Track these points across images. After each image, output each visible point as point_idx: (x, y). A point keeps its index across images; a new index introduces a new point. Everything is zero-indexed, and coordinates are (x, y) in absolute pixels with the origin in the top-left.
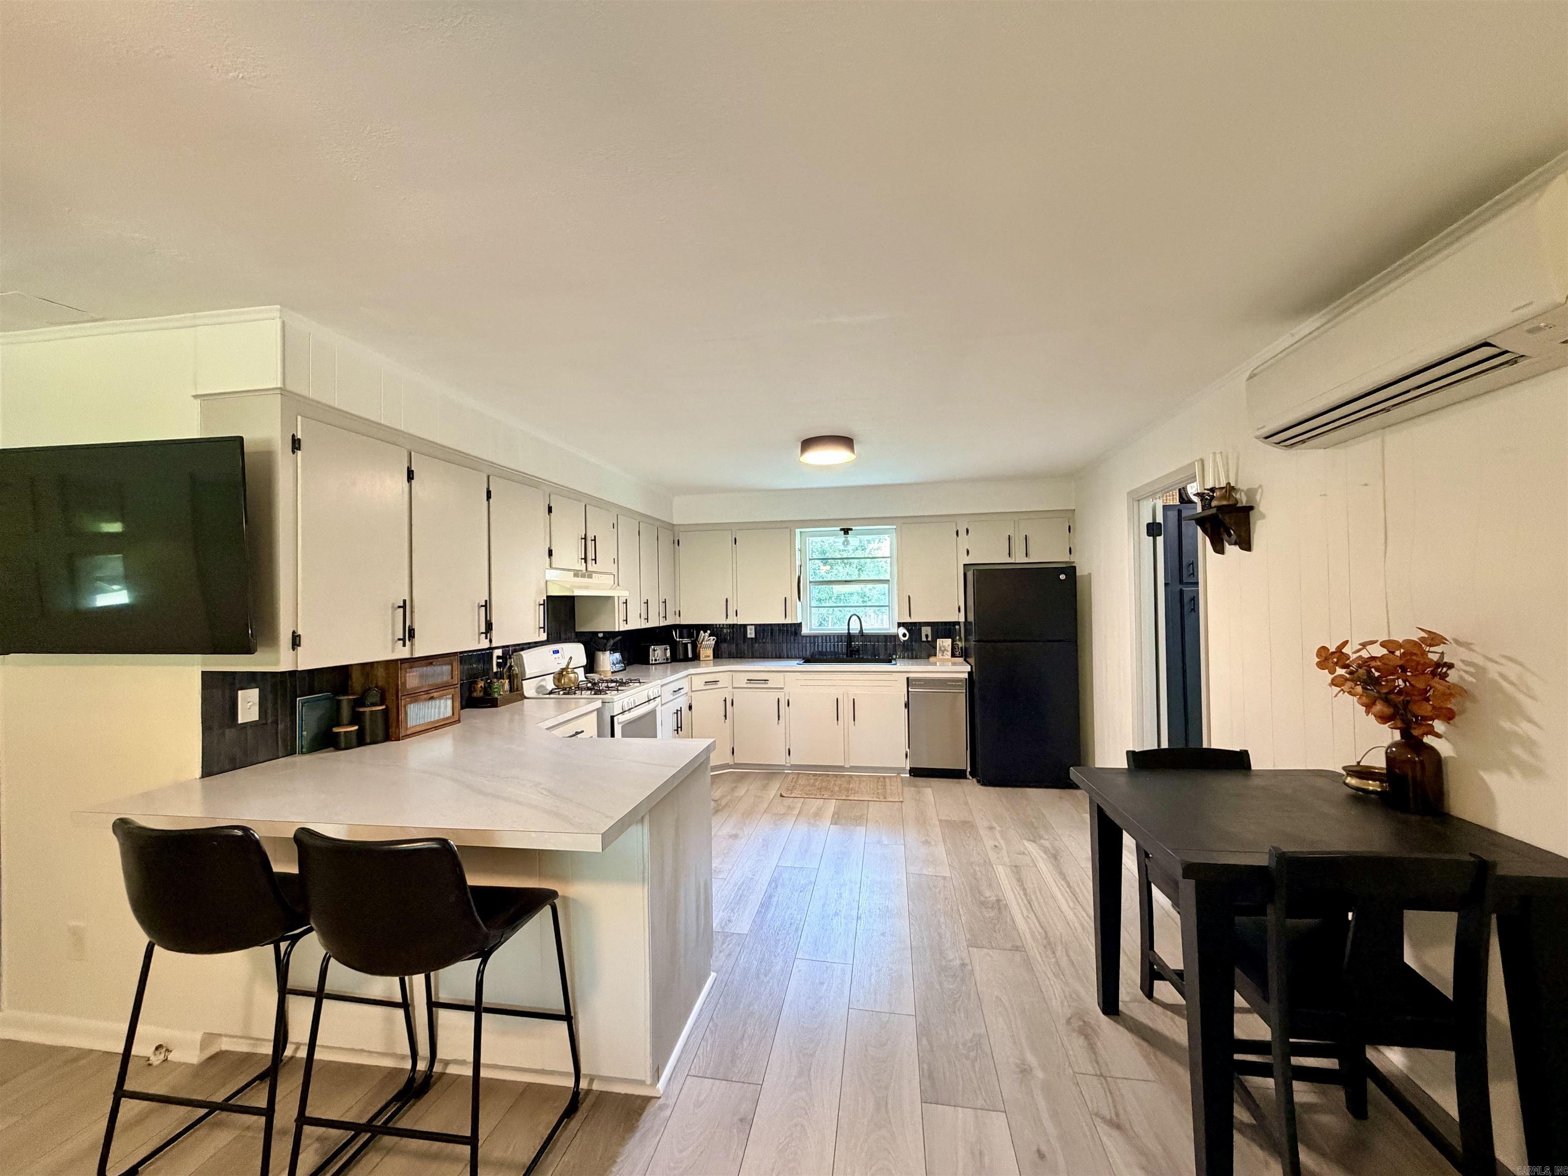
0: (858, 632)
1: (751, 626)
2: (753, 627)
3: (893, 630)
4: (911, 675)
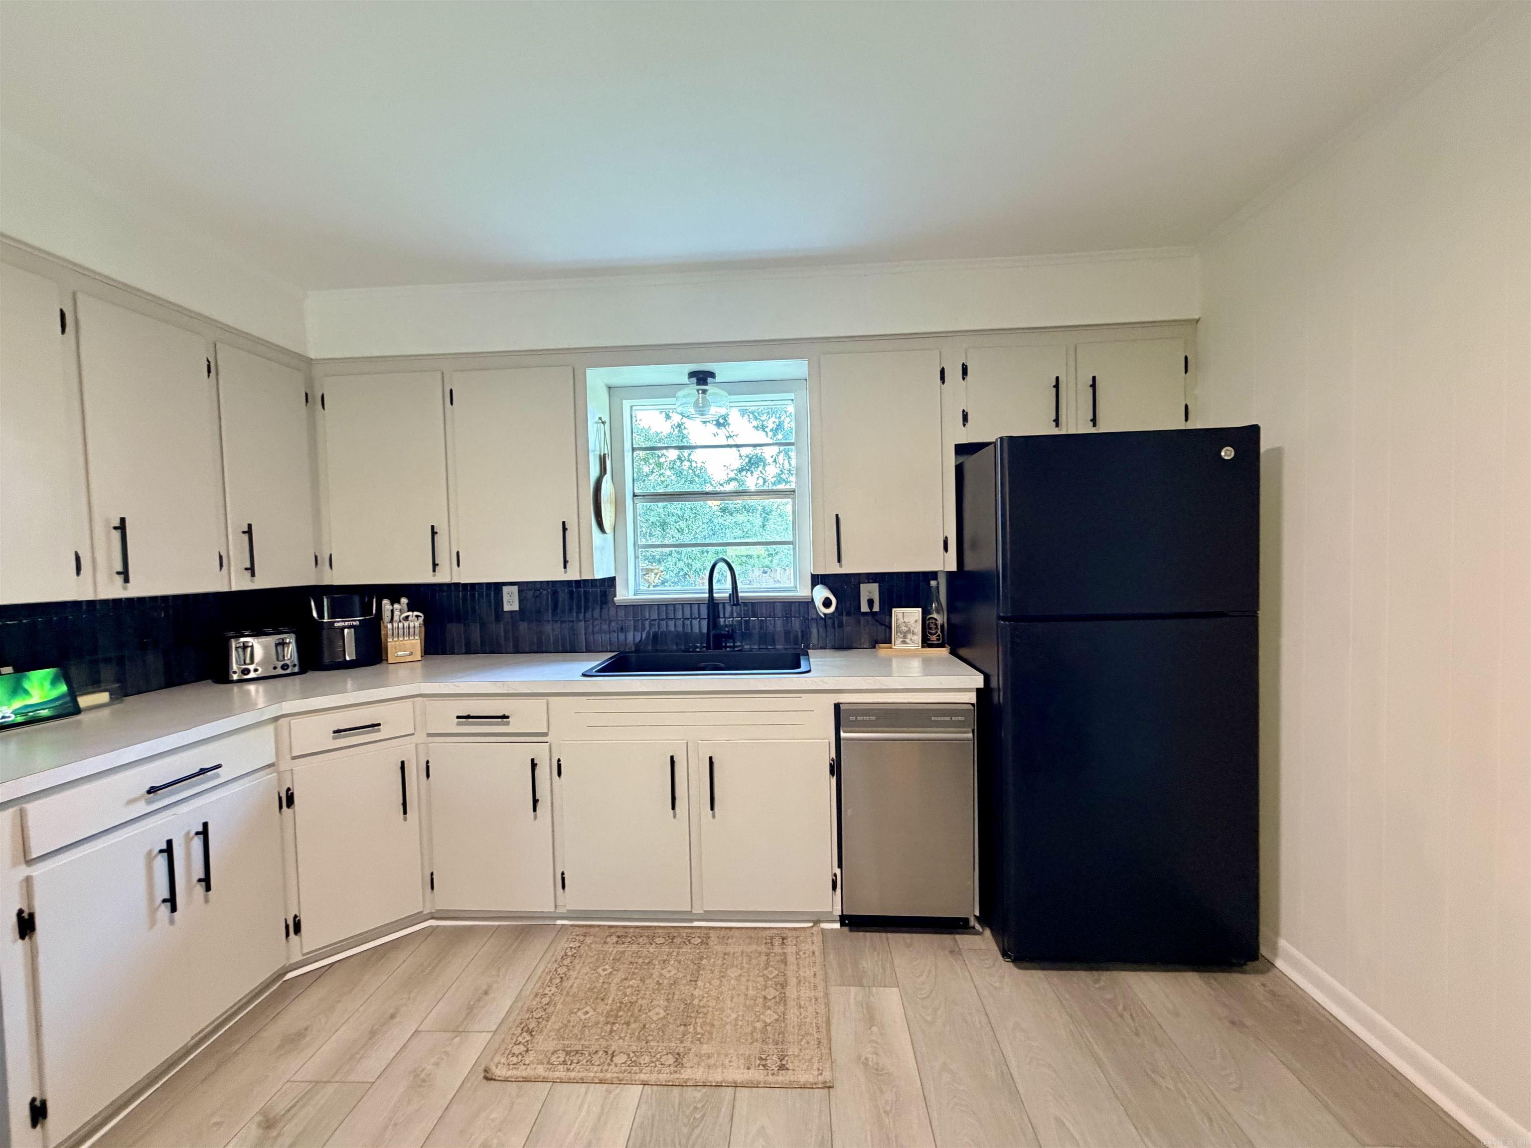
0: (727, 595)
1: (511, 587)
2: (516, 588)
3: (803, 591)
4: (843, 698)
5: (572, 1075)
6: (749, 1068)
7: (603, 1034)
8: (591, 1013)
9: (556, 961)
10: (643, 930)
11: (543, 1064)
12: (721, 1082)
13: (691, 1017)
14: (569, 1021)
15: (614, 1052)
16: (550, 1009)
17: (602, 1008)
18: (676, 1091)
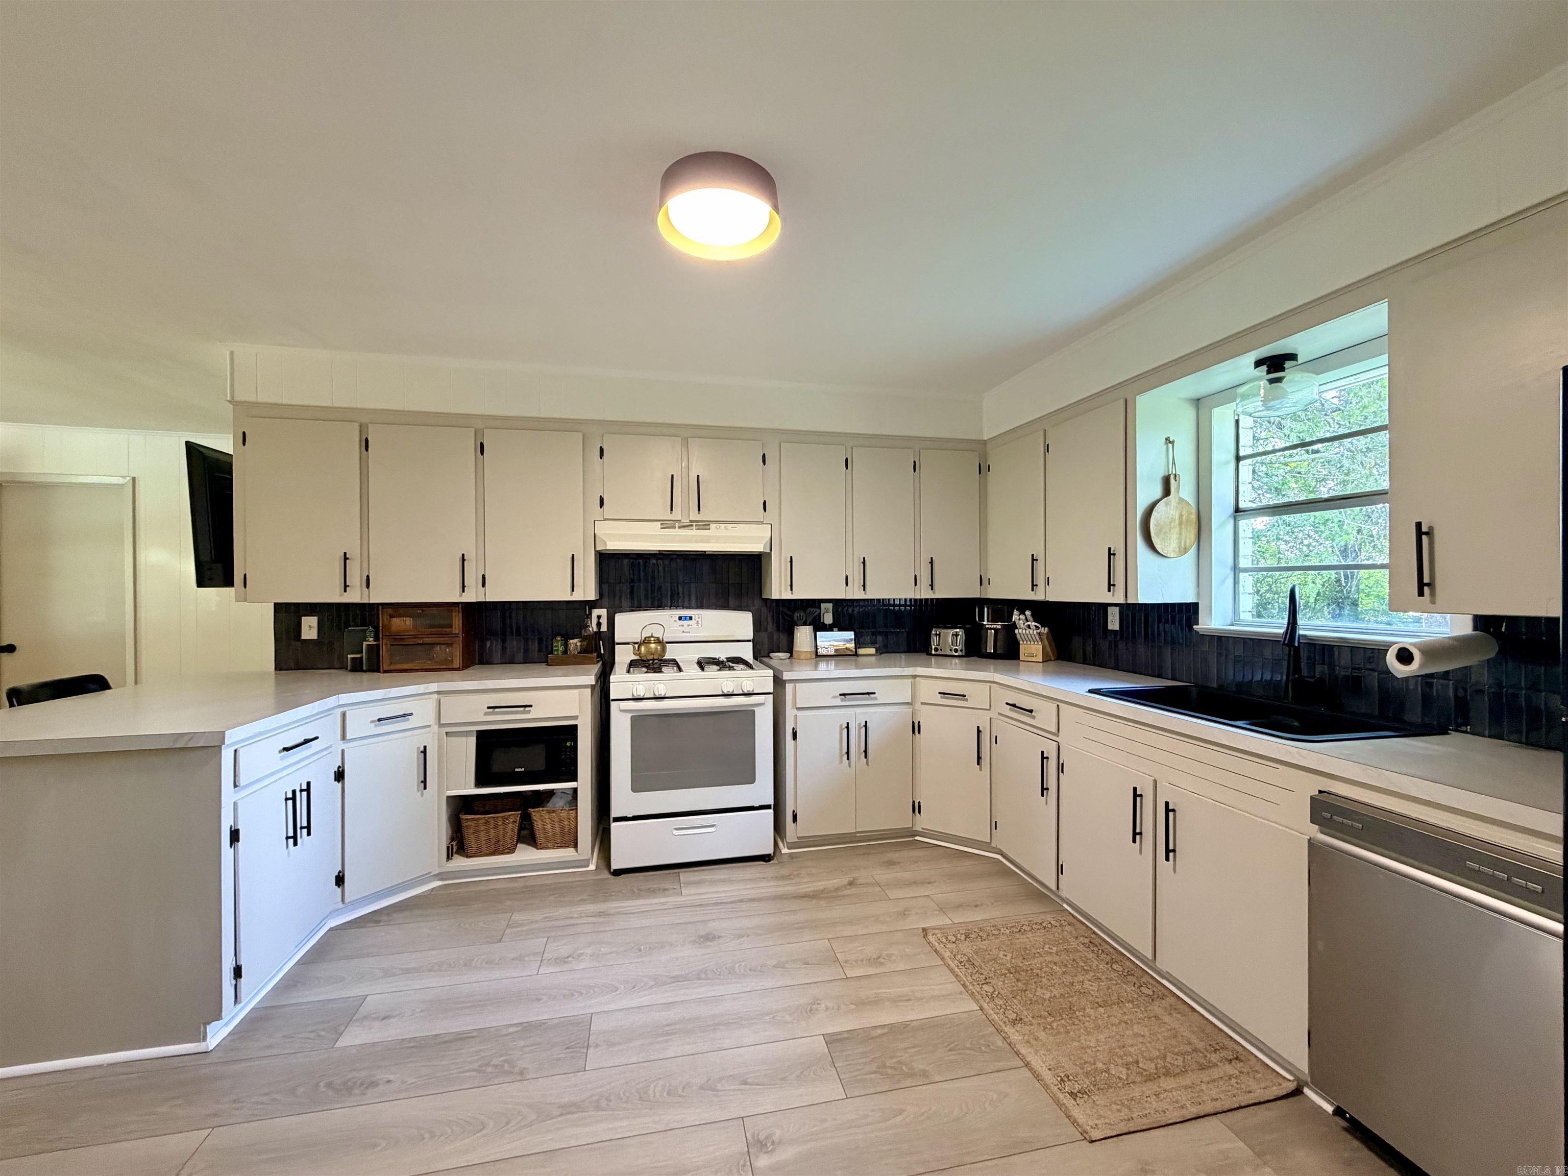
1: (1113, 608)
2: (1117, 608)
4: (1333, 787)
5: (956, 969)
6: (1050, 1069)
7: (998, 971)
8: (1008, 958)
9: (1030, 921)
10: (1117, 954)
11: (952, 953)
12: (1021, 1054)
13: (1061, 1015)
14: (991, 950)
15: (990, 983)
16: (991, 938)
17: (1018, 962)
18: (992, 1029)
